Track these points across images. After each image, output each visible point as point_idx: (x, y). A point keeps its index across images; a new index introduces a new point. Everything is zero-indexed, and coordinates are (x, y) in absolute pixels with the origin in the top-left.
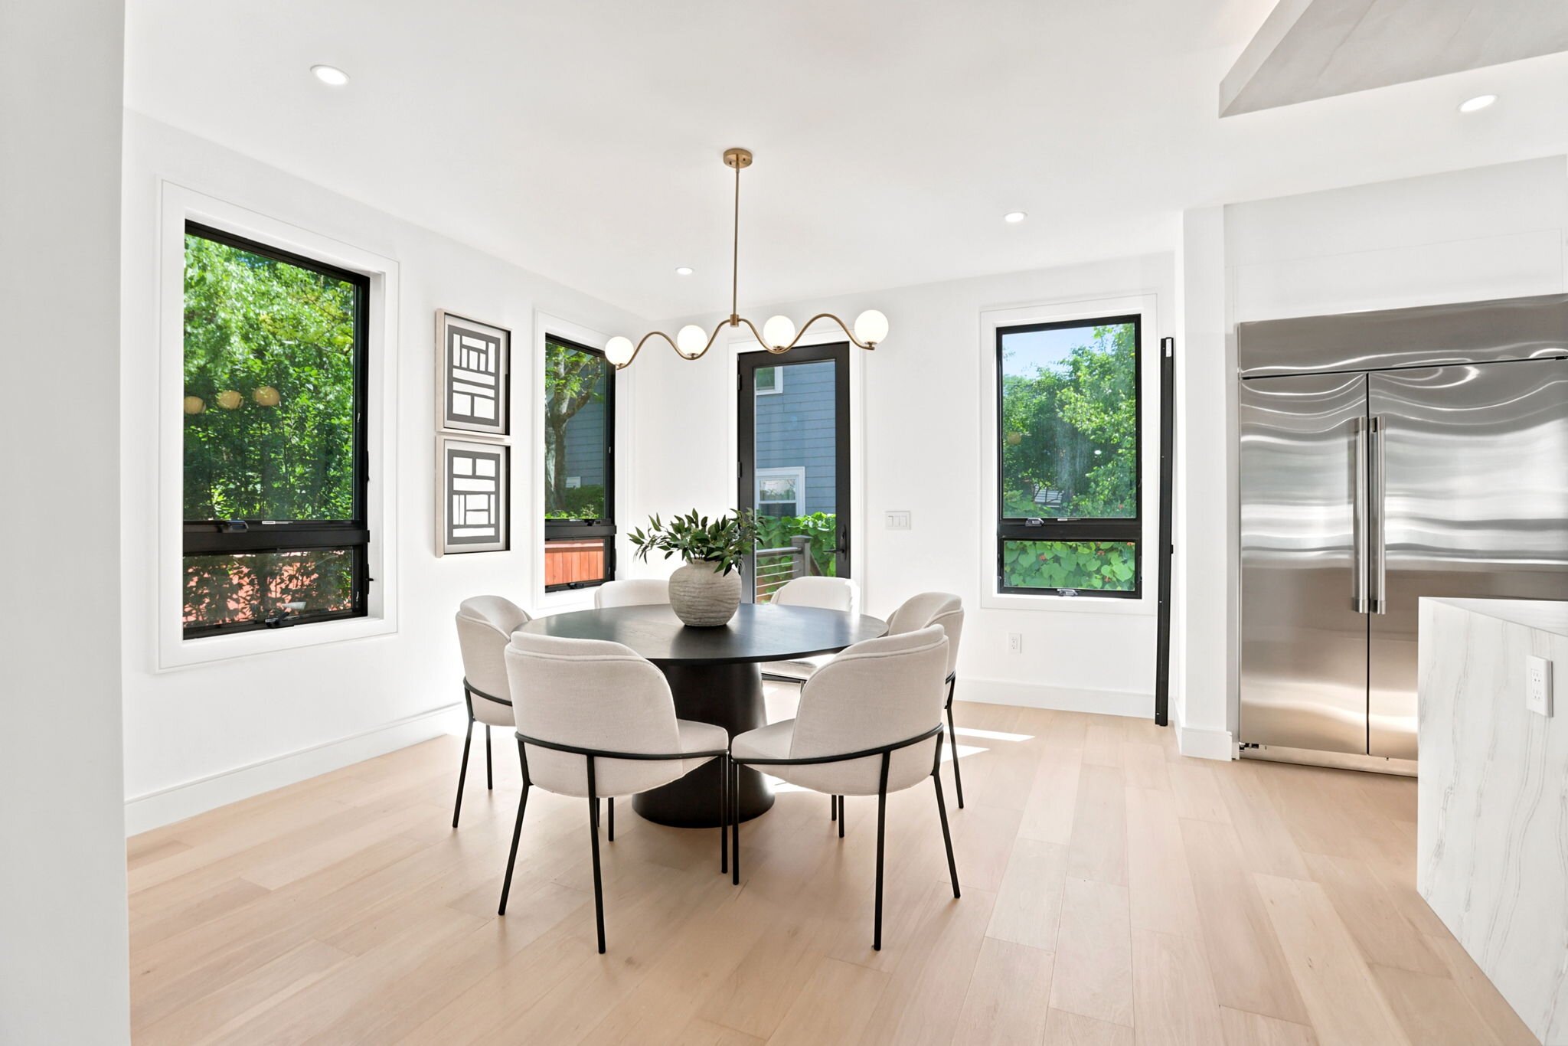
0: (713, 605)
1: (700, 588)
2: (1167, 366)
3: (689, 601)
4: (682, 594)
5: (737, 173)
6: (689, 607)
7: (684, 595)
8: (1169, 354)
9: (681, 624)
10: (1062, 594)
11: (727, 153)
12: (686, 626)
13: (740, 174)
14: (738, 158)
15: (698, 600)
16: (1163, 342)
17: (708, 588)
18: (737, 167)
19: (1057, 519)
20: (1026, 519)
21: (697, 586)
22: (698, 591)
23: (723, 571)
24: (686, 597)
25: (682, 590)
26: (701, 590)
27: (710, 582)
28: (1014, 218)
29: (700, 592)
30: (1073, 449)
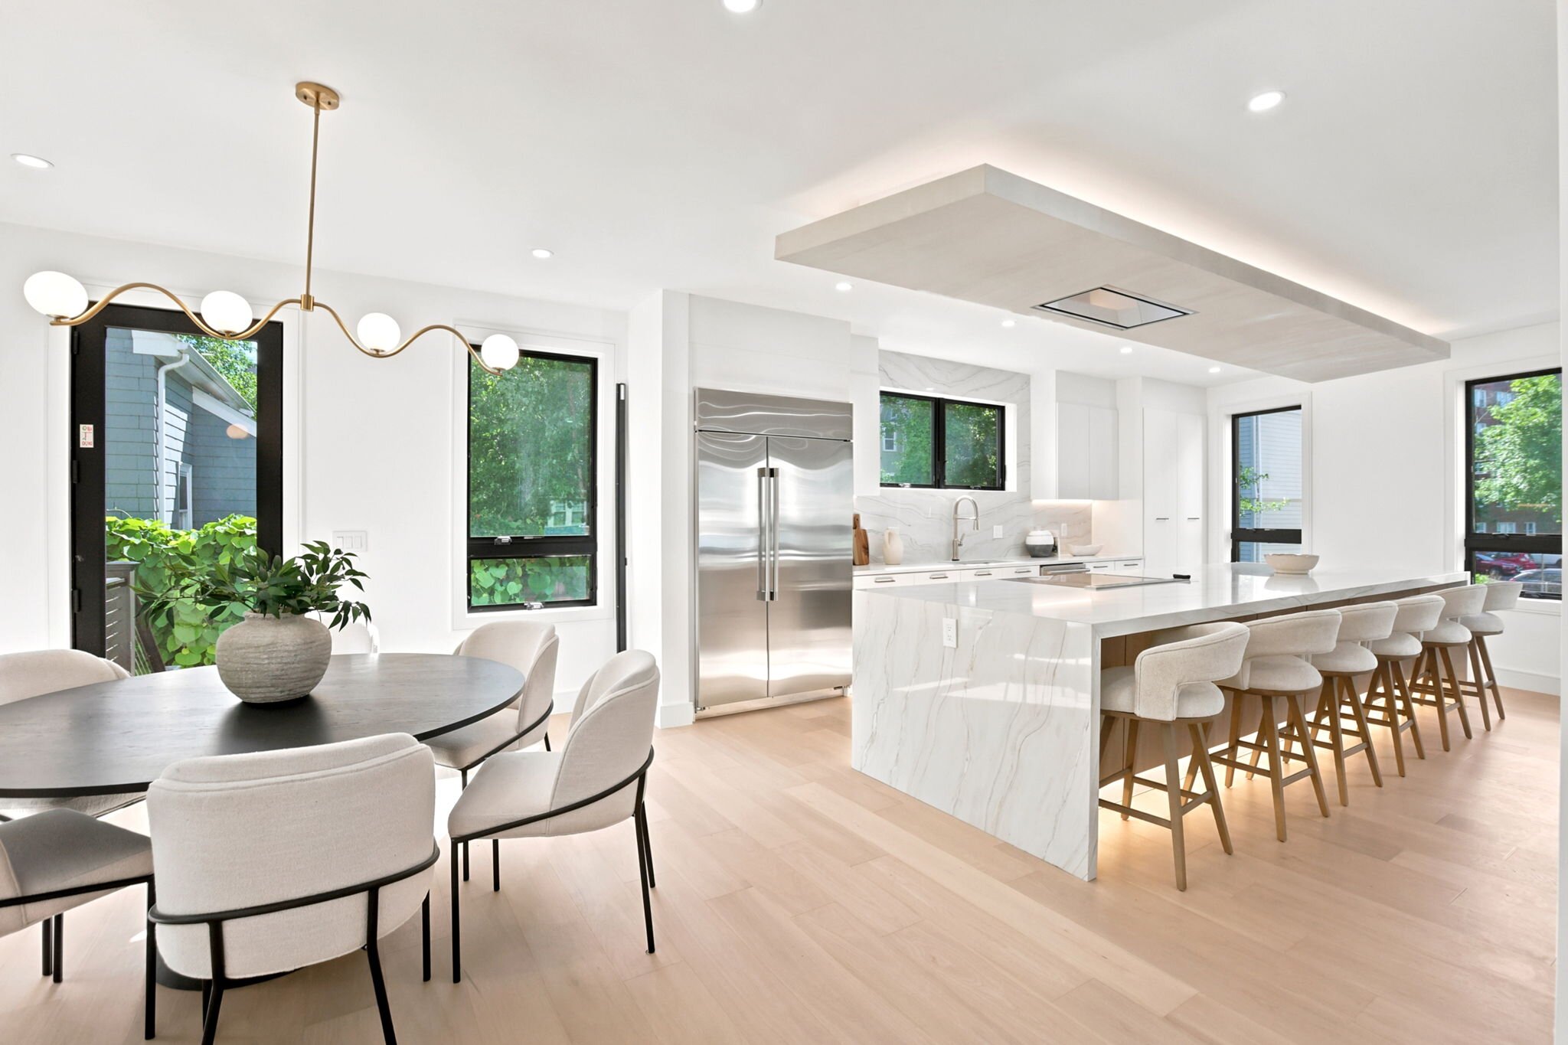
0: (311, 670)
1: (296, 651)
2: (621, 407)
3: (277, 670)
4: (266, 661)
5: (317, 115)
6: (277, 677)
7: (269, 664)
8: (622, 398)
9: (235, 701)
10: (531, 608)
11: (300, 85)
12: (243, 702)
13: (320, 117)
14: (319, 96)
15: (292, 666)
16: (619, 386)
17: (306, 650)
18: (317, 105)
19: (523, 537)
20: (496, 538)
21: (291, 648)
22: (293, 654)
23: (340, 624)
24: (272, 666)
25: (265, 656)
26: (299, 652)
27: (308, 641)
28: (542, 254)
29: (296, 656)
30: (536, 472)
